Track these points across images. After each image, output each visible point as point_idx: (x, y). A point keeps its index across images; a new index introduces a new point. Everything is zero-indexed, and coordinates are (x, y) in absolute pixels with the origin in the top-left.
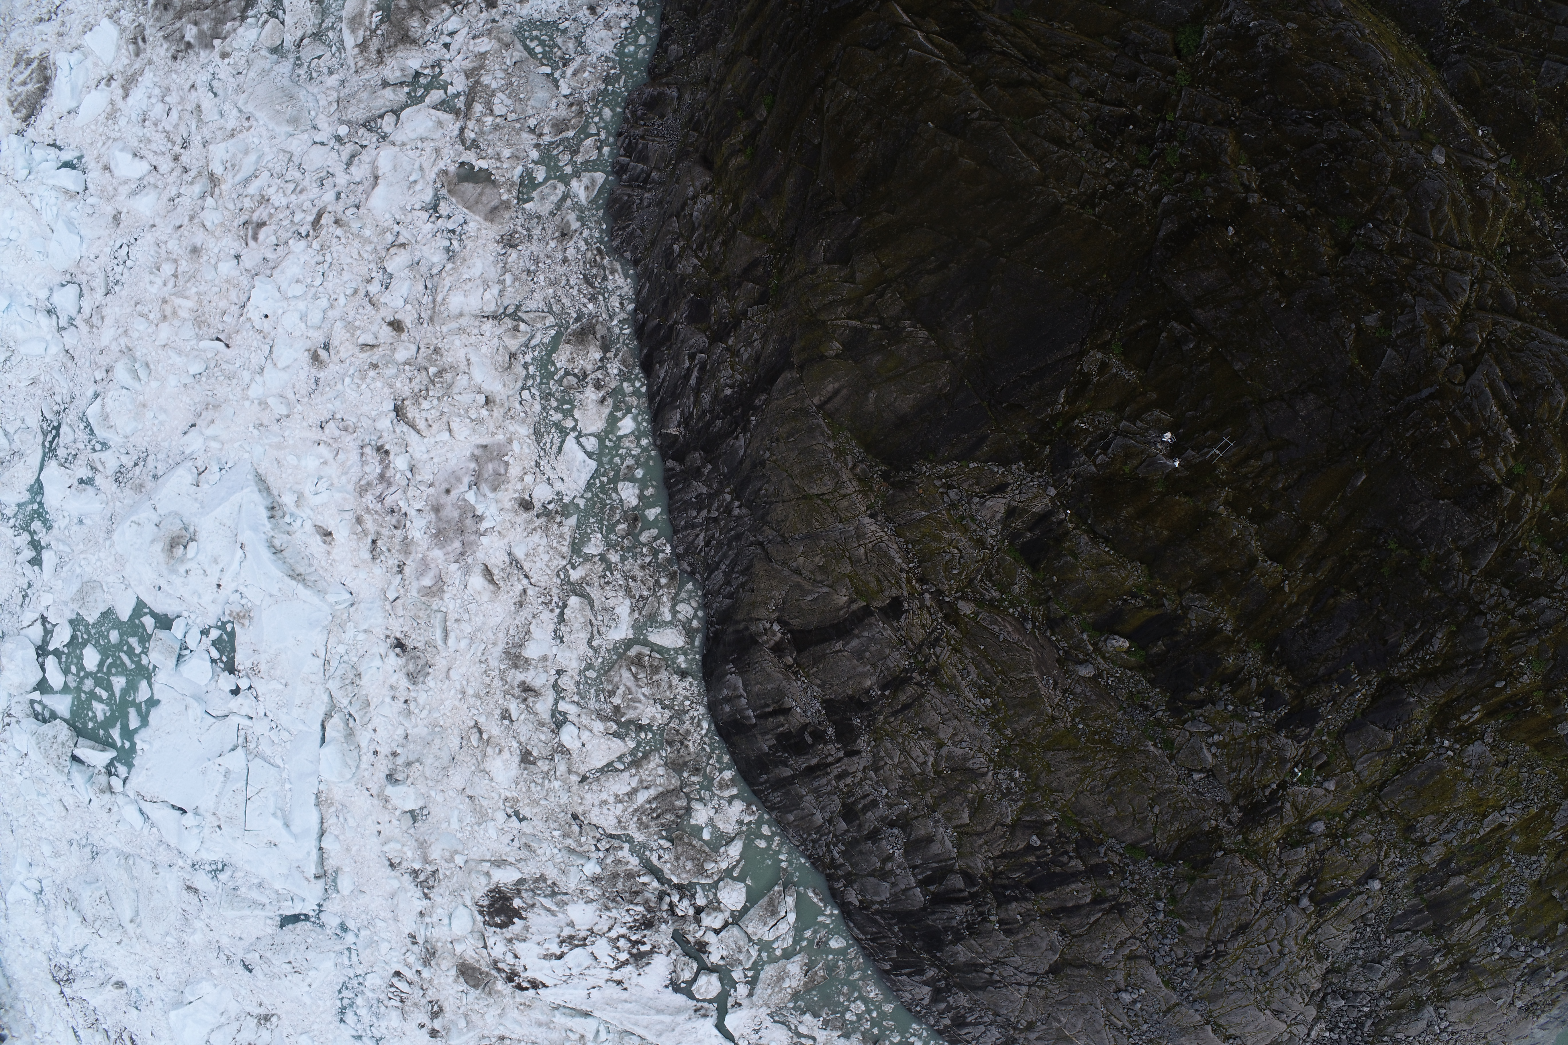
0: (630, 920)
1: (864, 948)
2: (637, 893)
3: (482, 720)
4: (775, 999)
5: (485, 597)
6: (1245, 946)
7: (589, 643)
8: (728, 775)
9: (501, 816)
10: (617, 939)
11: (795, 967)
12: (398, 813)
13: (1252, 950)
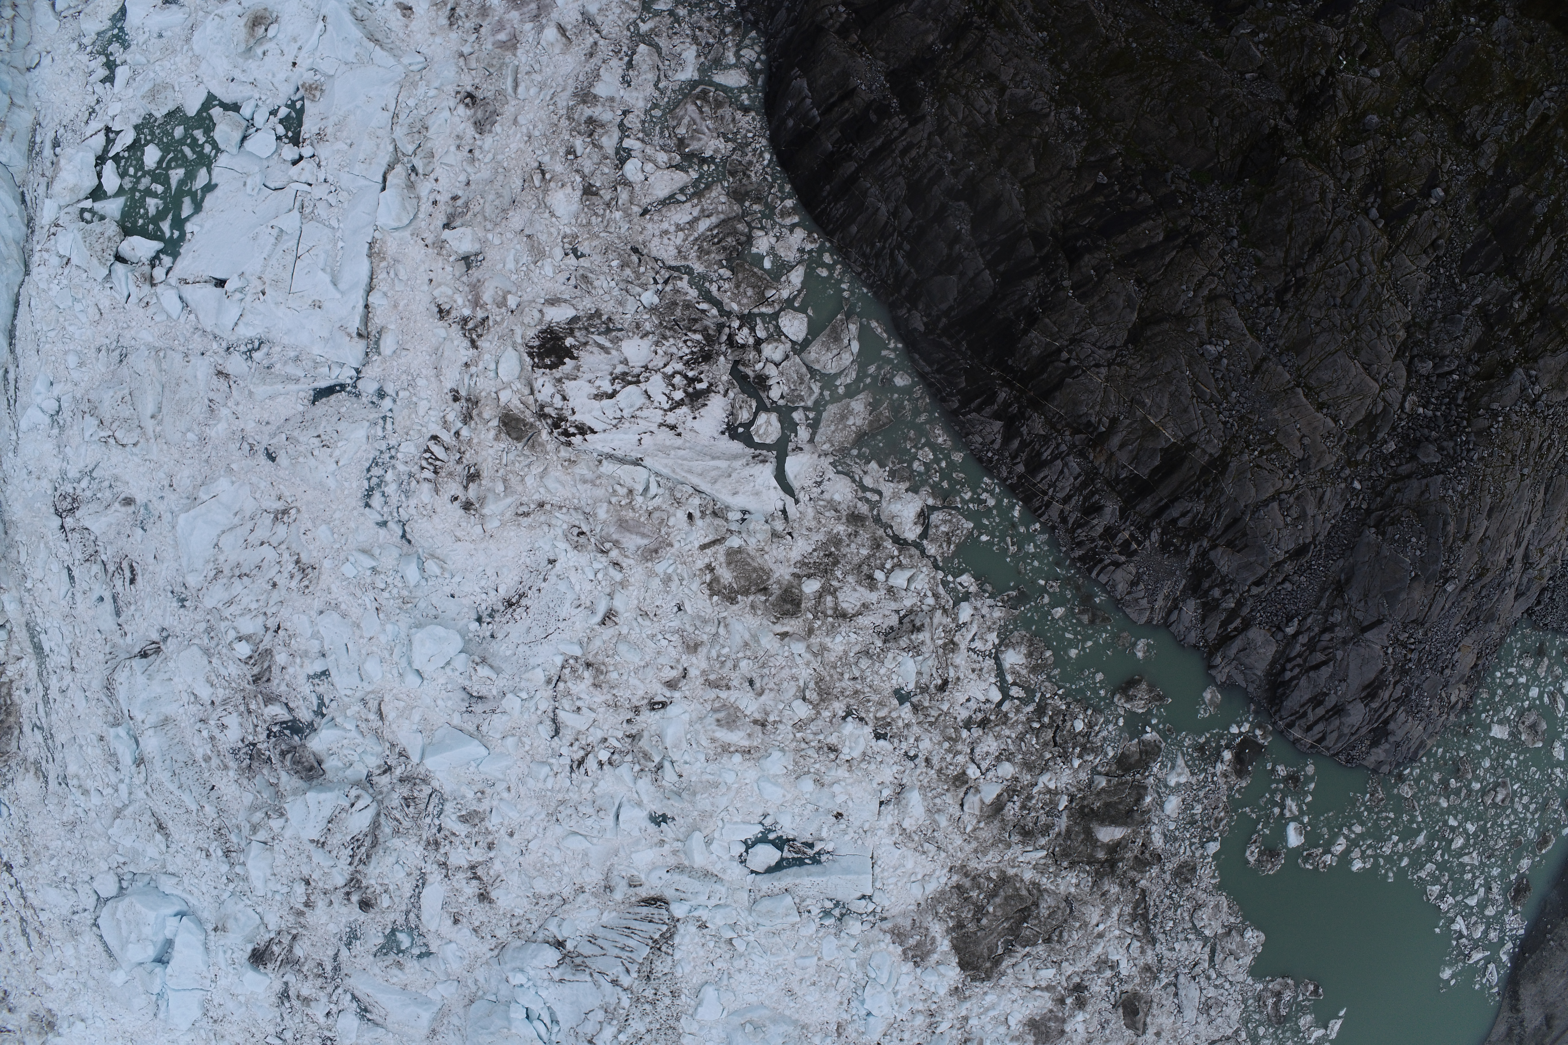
0: (687, 351)
1: (929, 385)
2: (695, 321)
3: (546, 159)
4: (839, 437)
5: (557, 50)
6: (1322, 269)
7: (656, 86)
8: (789, 203)
9: (558, 253)
10: (673, 376)
11: (858, 405)
12: (452, 259)
13: (1332, 271)
